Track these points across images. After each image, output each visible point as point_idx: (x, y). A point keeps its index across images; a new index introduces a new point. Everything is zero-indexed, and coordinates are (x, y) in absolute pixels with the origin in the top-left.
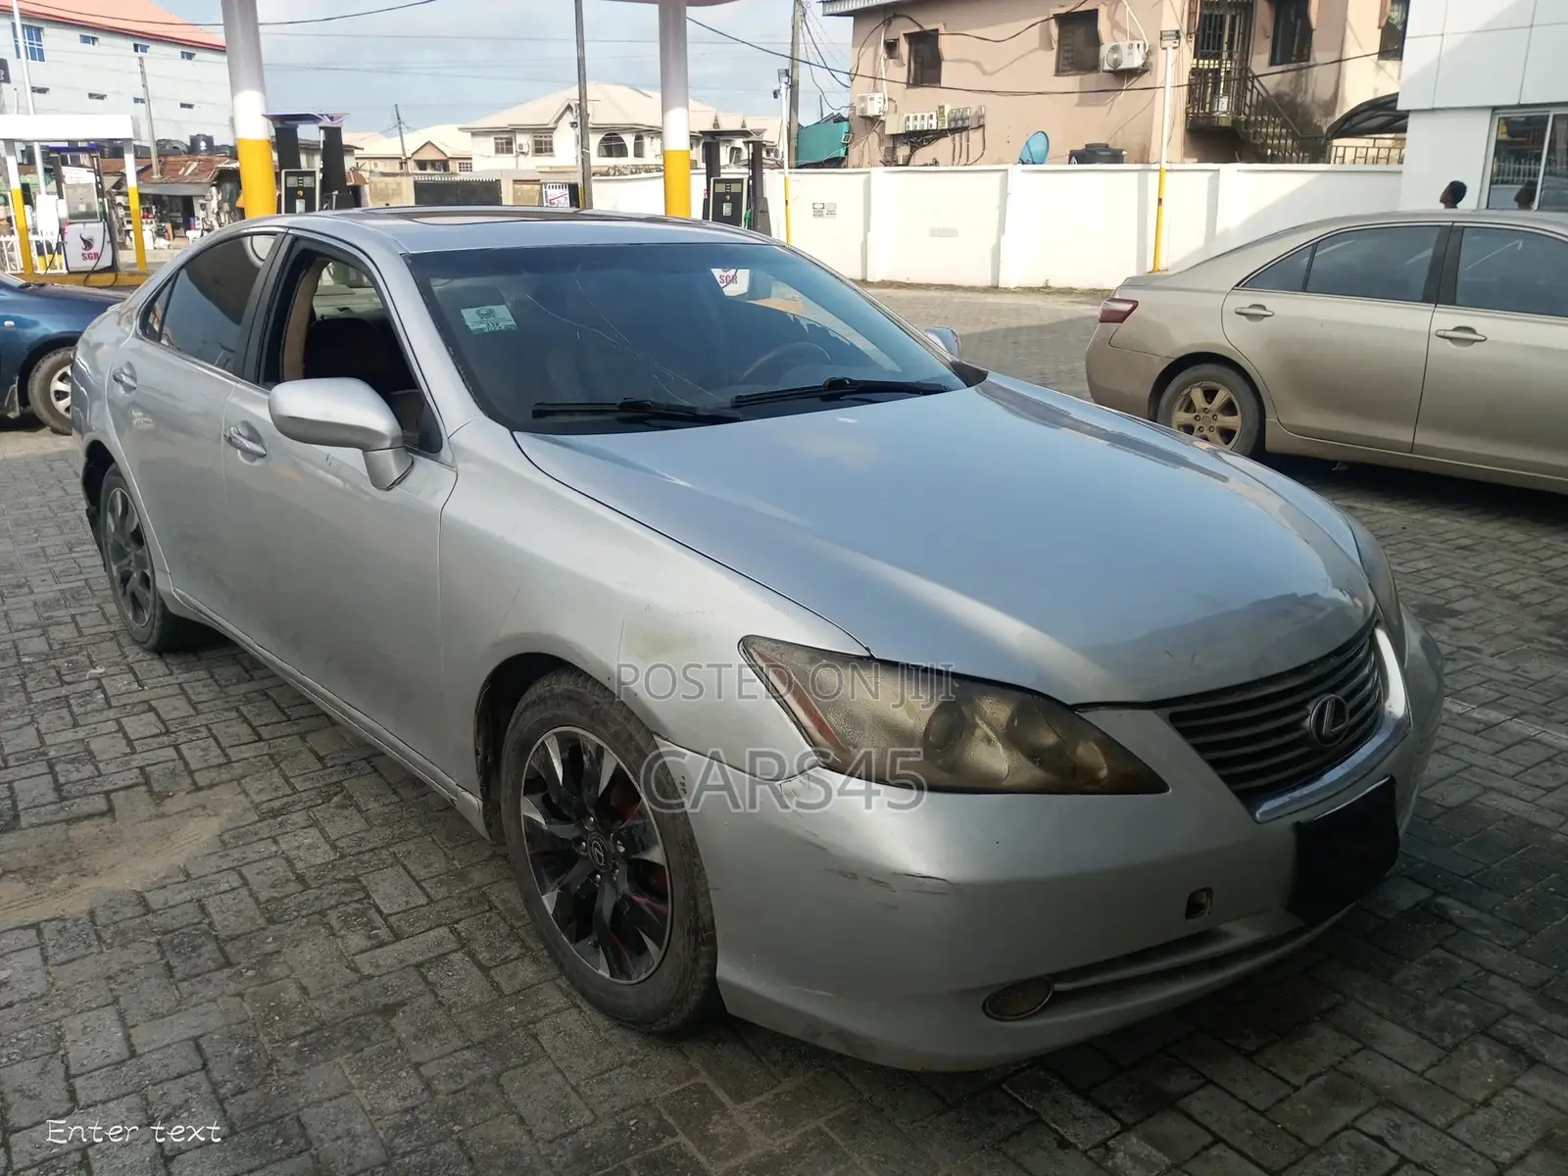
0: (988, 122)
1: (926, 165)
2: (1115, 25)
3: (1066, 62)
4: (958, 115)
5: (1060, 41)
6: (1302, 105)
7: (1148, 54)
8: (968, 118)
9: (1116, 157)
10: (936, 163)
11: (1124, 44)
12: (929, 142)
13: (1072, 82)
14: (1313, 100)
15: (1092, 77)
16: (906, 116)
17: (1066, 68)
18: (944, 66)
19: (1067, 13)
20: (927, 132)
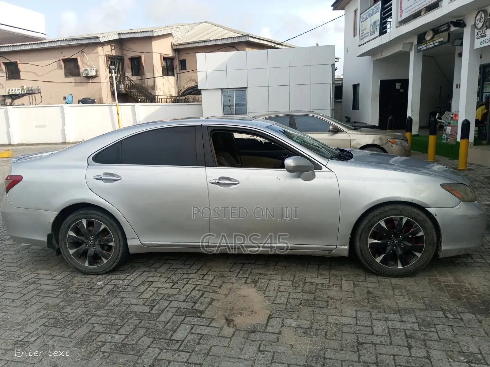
0: (42, 91)
1: (19, 105)
2: (83, 63)
3: (68, 73)
4: (30, 89)
5: (64, 66)
6: (145, 87)
7: (97, 72)
8: (34, 90)
9: (93, 102)
10: (23, 104)
11: (89, 69)
12: (19, 98)
13: (71, 79)
14: (148, 86)
15: (78, 78)
16: (8, 89)
17: (68, 75)
18: (21, 73)
19: (67, 59)
20: (18, 94)
